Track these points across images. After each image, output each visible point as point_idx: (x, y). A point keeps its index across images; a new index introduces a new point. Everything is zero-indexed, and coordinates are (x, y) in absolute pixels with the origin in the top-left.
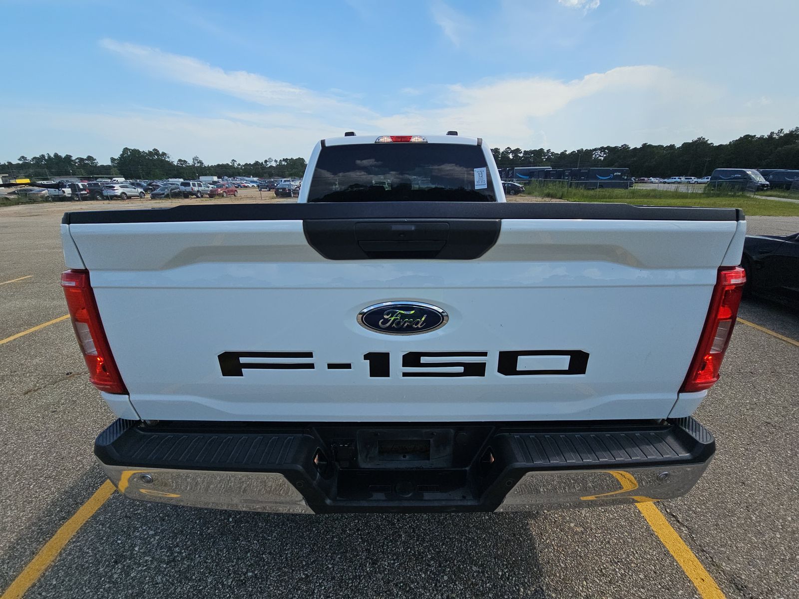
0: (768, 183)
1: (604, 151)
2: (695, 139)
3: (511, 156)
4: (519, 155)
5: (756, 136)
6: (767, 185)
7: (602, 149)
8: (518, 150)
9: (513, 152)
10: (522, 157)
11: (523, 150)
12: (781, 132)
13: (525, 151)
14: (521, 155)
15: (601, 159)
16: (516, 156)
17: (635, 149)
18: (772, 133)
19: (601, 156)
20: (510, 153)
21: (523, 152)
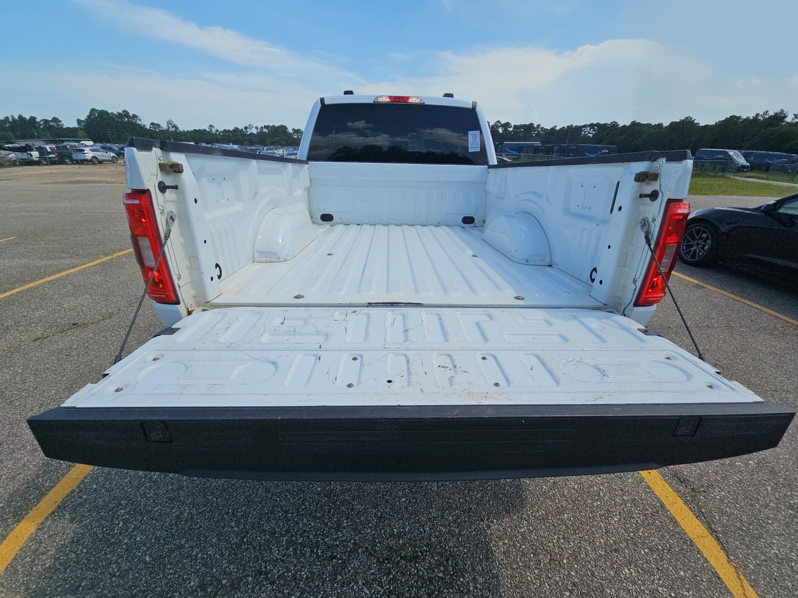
0: (748, 164)
1: (593, 128)
2: (683, 118)
3: (500, 130)
4: (509, 129)
5: (742, 117)
6: (748, 166)
8: (507, 125)
9: (503, 126)
10: (512, 131)
11: (512, 125)
12: (766, 114)
13: (515, 126)
15: (590, 136)
16: (505, 130)
17: (624, 126)
18: (757, 115)
19: (589, 133)
20: (500, 127)
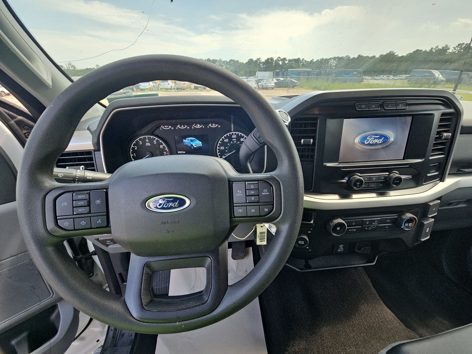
0: (444, 79)
1: (335, 60)
2: (388, 52)
3: (281, 63)
4: (286, 62)
5: (423, 50)
7: (335, 58)
8: (284, 59)
9: (282, 60)
10: (287, 63)
11: (288, 59)
12: (437, 48)
13: (289, 59)
14: (287, 62)
15: (334, 65)
16: (284, 63)
17: (354, 58)
18: (432, 48)
19: (333, 63)
20: (280, 60)
21: (288, 60)
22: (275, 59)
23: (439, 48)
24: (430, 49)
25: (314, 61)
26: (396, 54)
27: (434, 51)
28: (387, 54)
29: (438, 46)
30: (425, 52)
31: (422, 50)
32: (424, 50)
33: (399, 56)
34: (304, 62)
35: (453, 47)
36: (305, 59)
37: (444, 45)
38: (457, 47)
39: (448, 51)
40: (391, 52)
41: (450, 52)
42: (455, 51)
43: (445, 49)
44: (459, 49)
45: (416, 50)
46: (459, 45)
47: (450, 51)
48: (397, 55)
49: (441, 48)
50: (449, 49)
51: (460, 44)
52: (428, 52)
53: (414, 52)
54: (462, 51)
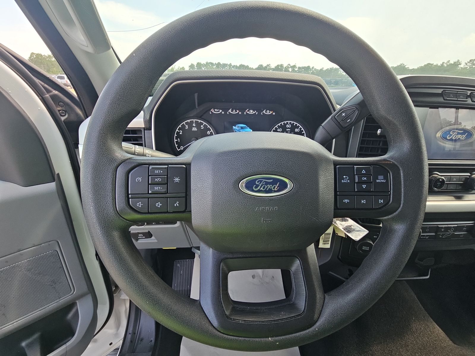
22: (285, 66)
23: (451, 63)
24: (442, 63)
25: (324, 69)
26: (406, 67)
27: (445, 65)
28: (398, 66)
29: (449, 61)
30: (437, 66)
31: (433, 64)
32: (435, 64)
33: (410, 69)
34: (314, 70)
35: (465, 63)
36: (315, 68)
37: (456, 60)
38: (469, 63)
39: (459, 66)
40: (402, 64)
41: (461, 68)
42: (466, 66)
43: (457, 64)
44: (470, 64)
45: (427, 63)
46: (470, 61)
47: (462, 66)
48: (408, 67)
49: (453, 63)
50: (460, 64)
51: (472, 60)
52: (439, 66)
53: (425, 65)
54: (474, 66)
